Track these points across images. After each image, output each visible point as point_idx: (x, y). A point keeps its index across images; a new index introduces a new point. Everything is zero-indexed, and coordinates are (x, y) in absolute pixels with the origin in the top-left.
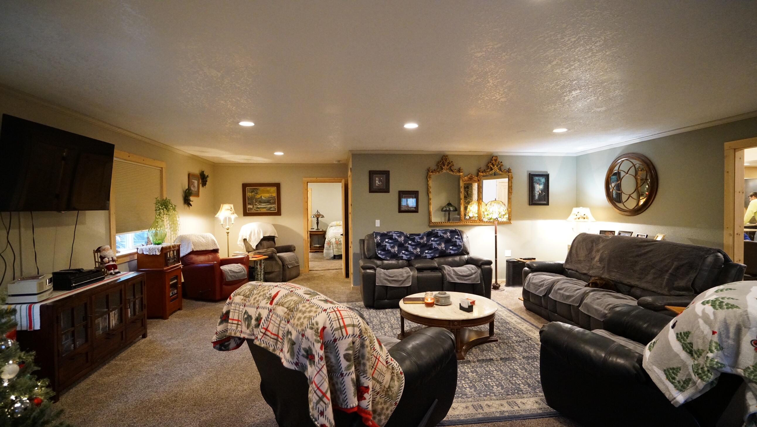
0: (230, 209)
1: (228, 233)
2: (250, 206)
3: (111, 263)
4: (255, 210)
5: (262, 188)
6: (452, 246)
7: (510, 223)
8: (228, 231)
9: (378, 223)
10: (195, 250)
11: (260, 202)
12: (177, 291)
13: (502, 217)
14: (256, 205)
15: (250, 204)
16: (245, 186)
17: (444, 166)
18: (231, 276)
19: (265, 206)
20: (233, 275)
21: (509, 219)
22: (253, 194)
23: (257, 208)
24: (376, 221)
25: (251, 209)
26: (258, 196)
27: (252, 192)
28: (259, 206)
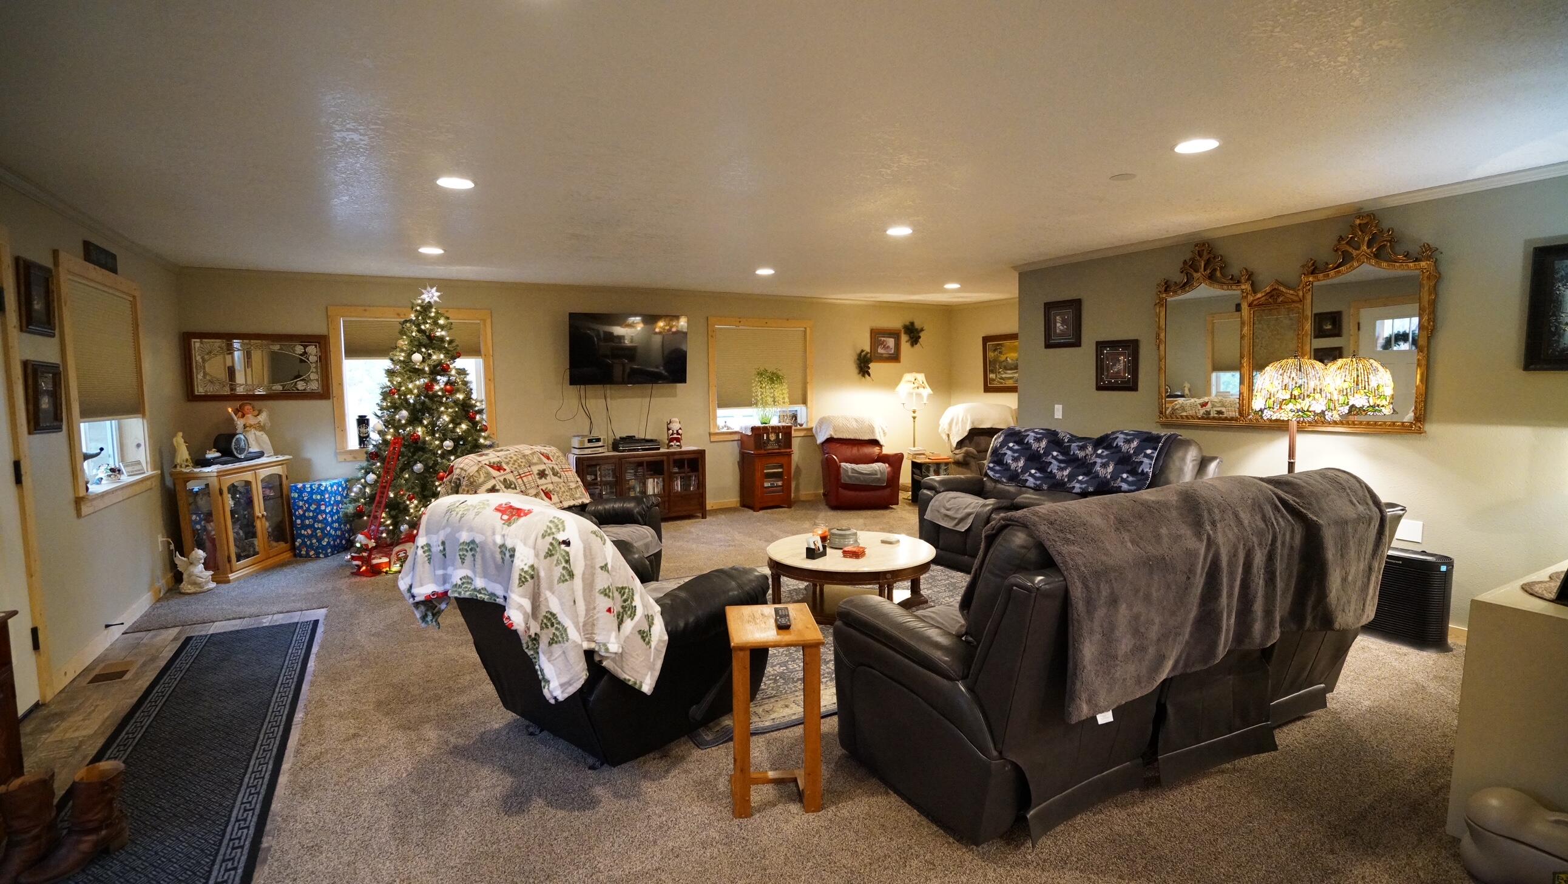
0: (913, 380)
1: (914, 418)
2: (992, 376)
3: (675, 436)
4: (998, 382)
5: (1007, 343)
6: (1128, 472)
7: (1420, 432)
8: (914, 415)
9: (1058, 412)
10: (835, 437)
11: (1006, 368)
12: (783, 484)
13: (1276, 407)
14: (999, 372)
15: (992, 371)
16: (986, 340)
17: (1197, 271)
18: (849, 477)
19: (1011, 376)
20: (853, 476)
21: (1421, 418)
22: (996, 353)
23: (1002, 378)
24: (1056, 406)
25: (994, 380)
26: (1003, 358)
27: (995, 350)
28: (1003, 376)
